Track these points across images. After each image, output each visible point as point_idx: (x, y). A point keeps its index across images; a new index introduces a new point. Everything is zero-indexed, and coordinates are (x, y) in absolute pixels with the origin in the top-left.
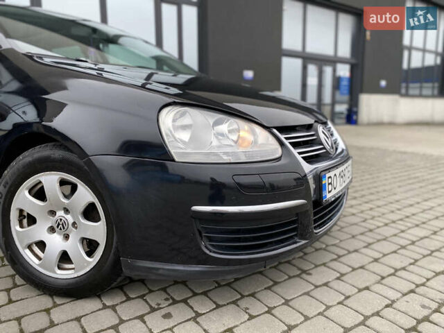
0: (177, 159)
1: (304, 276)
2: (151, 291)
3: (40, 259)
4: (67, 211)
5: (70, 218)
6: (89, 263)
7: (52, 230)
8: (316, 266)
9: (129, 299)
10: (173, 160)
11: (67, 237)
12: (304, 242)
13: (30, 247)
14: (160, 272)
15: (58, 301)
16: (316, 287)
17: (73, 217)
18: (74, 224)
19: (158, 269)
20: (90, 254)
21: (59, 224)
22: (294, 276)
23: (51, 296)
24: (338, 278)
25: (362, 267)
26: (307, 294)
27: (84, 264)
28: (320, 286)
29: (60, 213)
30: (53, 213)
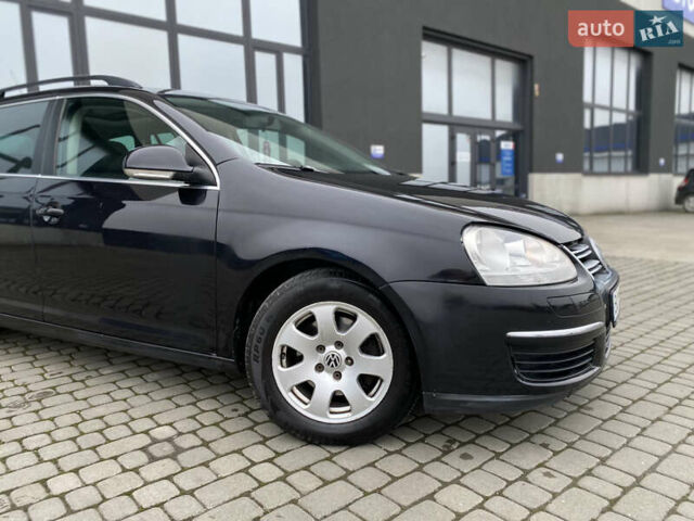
0: (488, 284)
4: (339, 344)
5: (342, 353)
6: (371, 403)
7: (319, 368)
8: (591, 401)
9: (409, 444)
10: (484, 284)
11: (338, 376)
12: (597, 368)
13: (291, 389)
14: (469, 405)
16: (604, 421)
17: (346, 351)
18: (348, 358)
19: (465, 402)
20: (367, 392)
21: (330, 360)
24: (623, 411)
25: (641, 399)
26: (599, 428)
27: (365, 405)
28: (608, 420)
29: (330, 348)
30: (321, 348)
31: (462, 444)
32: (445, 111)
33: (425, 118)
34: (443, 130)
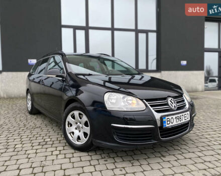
0: (108, 109)
1: (162, 158)
2: (104, 153)
3: (72, 137)
4: (80, 123)
6: (85, 140)
7: (76, 129)
8: (170, 155)
9: (96, 154)
11: (80, 131)
12: (156, 142)
13: (70, 133)
18: (82, 127)
19: (102, 143)
21: (78, 127)
22: (158, 157)
23: (75, 150)
24: (176, 160)
30: (77, 123)
31: (110, 157)
32: (216, 47)
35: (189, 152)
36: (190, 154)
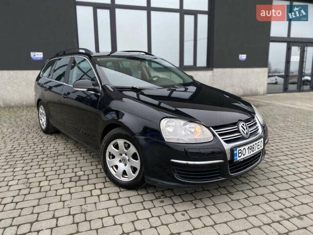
0: (166, 141)
1: (229, 195)
2: (157, 191)
3: (116, 172)
4: (126, 155)
5: (127, 157)
6: (133, 176)
7: (120, 161)
8: (238, 191)
9: (148, 193)
10: (164, 141)
11: (126, 165)
12: (223, 179)
13: (112, 167)
15: (122, 190)
16: (232, 200)
18: (129, 160)
19: (158, 182)
20: (134, 172)
21: (123, 159)
22: (224, 194)
23: (119, 187)
24: (246, 198)
26: (226, 203)
27: (132, 177)
28: (234, 200)
29: (124, 155)
30: (121, 155)
31: (166, 197)
32: (285, 35)
33: (271, 39)
34: (284, 46)
35: (260, 186)
36: (261, 188)
